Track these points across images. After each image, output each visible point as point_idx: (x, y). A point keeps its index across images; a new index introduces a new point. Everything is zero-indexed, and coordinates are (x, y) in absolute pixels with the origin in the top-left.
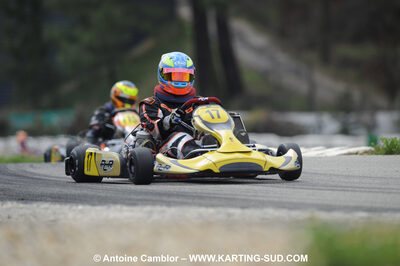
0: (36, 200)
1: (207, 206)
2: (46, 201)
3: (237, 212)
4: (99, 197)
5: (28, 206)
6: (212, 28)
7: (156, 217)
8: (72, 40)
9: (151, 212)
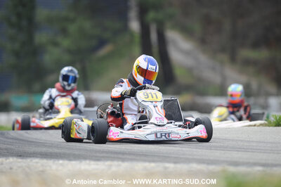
0: (30, 157)
1: (150, 161)
2: (37, 157)
3: (171, 166)
4: (74, 154)
5: (24, 160)
6: (154, 37)
7: (114, 169)
9: (111, 166)
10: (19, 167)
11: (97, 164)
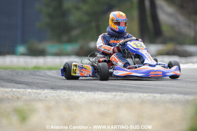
0: (59, 89)
1: (143, 93)
2: (64, 89)
3: (158, 96)
4: (90, 87)
5: (56, 91)
6: (147, 3)
7: (118, 98)
9: (116, 95)
10: (52, 96)
11: (106, 95)
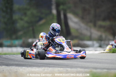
4: (29, 65)
5: (9, 67)
6: (62, 16)
7: (46, 70)
8: (22, 19)
10: (7, 70)
11: (39, 69)
